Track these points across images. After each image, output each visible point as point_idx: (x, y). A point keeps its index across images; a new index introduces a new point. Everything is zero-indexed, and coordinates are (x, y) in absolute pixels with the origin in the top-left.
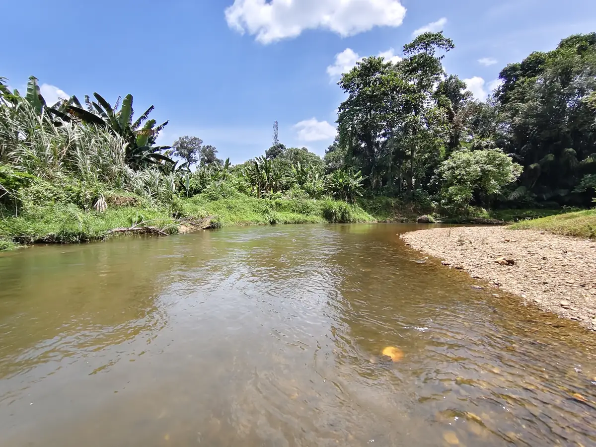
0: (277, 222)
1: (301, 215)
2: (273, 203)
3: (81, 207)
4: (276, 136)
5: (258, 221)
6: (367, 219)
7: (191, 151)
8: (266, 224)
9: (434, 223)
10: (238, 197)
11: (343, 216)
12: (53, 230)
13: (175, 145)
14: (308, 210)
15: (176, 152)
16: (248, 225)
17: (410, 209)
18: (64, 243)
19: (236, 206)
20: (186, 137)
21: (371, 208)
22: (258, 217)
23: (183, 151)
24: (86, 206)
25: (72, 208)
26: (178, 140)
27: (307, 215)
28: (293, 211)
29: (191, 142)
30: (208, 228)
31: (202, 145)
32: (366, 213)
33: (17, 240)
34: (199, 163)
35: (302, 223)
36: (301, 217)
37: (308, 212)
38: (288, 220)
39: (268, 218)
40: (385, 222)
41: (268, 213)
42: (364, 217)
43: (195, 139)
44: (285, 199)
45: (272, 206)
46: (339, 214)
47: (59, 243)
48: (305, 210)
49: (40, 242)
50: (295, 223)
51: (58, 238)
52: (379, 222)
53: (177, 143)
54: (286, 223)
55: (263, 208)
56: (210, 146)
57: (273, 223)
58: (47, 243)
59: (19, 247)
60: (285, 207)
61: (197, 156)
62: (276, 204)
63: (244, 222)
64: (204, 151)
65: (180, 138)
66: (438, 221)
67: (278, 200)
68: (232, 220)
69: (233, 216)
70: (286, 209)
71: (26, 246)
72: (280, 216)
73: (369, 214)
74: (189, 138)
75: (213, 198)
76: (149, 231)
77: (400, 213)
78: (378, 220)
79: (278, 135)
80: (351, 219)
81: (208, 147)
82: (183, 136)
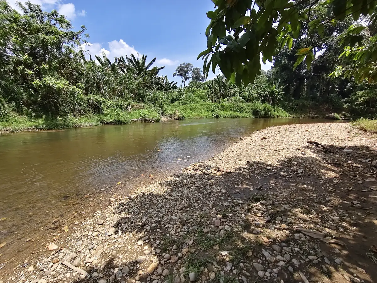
0: (220, 117)
1: (237, 112)
2: (219, 106)
3: (122, 110)
5: (207, 116)
6: (284, 116)
7: (186, 72)
8: (211, 118)
9: (339, 119)
10: (198, 102)
11: (266, 113)
12: (111, 119)
13: (178, 69)
14: (242, 110)
15: (178, 73)
16: (201, 118)
17: (323, 109)
18: (115, 124)
19: (196, 108)
20: (184, 64)
21: (290, 108)
22: (209, 114)
23: (182, 72)
24: (124, 109)
25: (119, 111)
26: (179, 66)
27: (240, 113)
28: (231, 110)
29: (186, 66)
30: (177, 119)
31: (193, 68)
32: (285, 112)
33: (101, 122)
34: (191, 79)
35: (237, 118)
36: (236, 114)
37: (241, 111)
38: (227, 115)
39: (214, 114)
40: (299, 118)
41: (215, 112)
42: (282, 114)
43: (189, 64)
44: (228, 103)
45: (218, 107)
46: (263, 112)
47: (113, 124)
48: (240, 110)
49: (108, 124)
50: (231, 117)
51: (113, 122)
52: (293, 118)
53: (178, 68)
54: (225, 117)
56: (198, 68)
57: (217, 117)
58: (110, 124)
59: (102, 125)
60: (227, 108)
61: (190, 75)
62: (222, 106)
63: (199, 116)
64: (194, 71)
65: (180, 65)
66: (343, 118)
67: (223, 104)
68: (192, 115)
69: (194, 114)
70: (227, 109)
71: (103, 125)
72: (222, 113)
73: (287, 112)
74: (186, 64)
75: (184, 103)
76: (146, 121)
77: (314, 112)
78: (293, 116)
80: (272, 116)
81: (196, 69)
82: (182, 63)
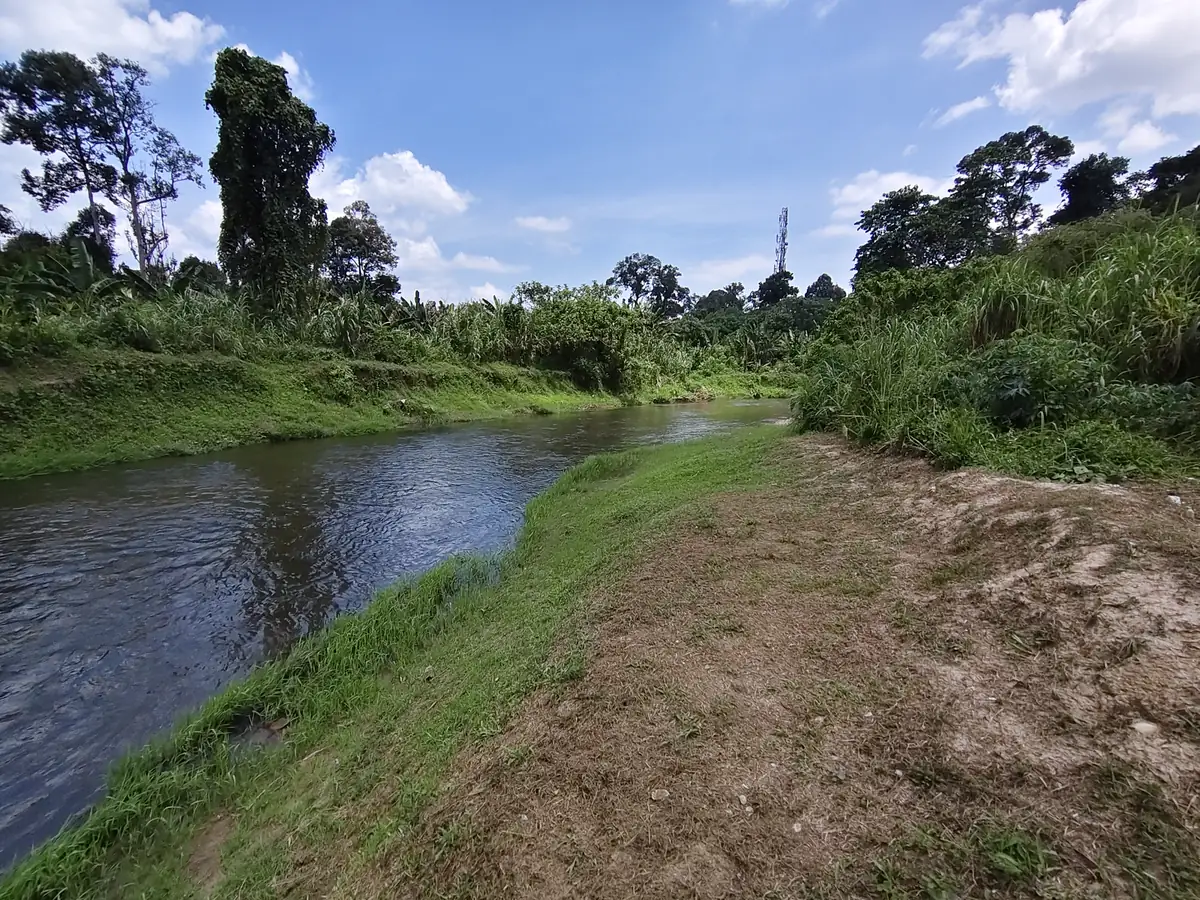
0: (761, 396)
1: (787, 389)
2: (760, 377)
4: (784, 236)
5: (743, 395)
7: (641, 278)
10: (727, 373)
15: (620, 279)
16: (734, 398)
19: (725, 381)
22: (744, 391)
23: (629, 278)
26: (623, 260)
28: (779, 386)
29: (641, 263)
31: (657, 267)
38: (773, 394)
39: (752, 393)
41: (754, 388)
43: (648, 257)
44: (772, 373)
45: (758, 381)
53: (621, 265)
54: (769, 397)
55: (750, 382)
56: (669, 266)
57: (757, 397)
60: (771, 381)
62: (762, 378)
63: (732, 395)
64: (659, 275)
65: (627, 258)
67: (764, 374)
69: (723, 390)
70: (772, 383)
72: (764, 390)
79: (788, 234)
82: (630, 254)
